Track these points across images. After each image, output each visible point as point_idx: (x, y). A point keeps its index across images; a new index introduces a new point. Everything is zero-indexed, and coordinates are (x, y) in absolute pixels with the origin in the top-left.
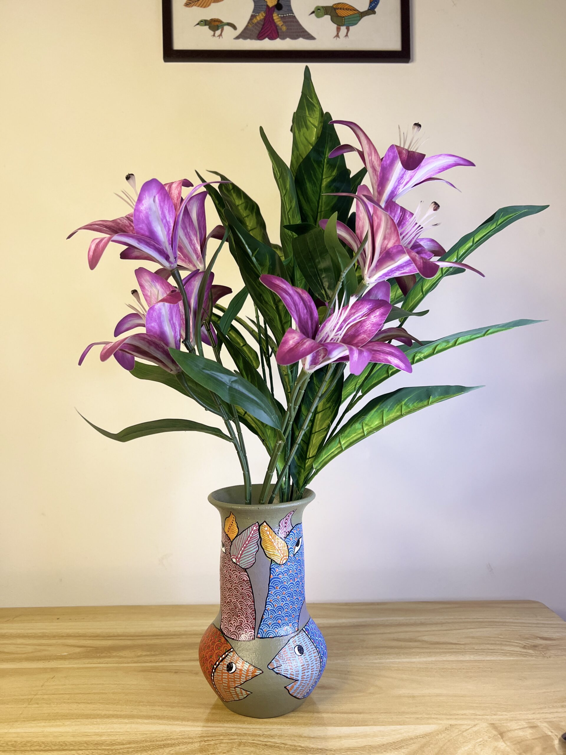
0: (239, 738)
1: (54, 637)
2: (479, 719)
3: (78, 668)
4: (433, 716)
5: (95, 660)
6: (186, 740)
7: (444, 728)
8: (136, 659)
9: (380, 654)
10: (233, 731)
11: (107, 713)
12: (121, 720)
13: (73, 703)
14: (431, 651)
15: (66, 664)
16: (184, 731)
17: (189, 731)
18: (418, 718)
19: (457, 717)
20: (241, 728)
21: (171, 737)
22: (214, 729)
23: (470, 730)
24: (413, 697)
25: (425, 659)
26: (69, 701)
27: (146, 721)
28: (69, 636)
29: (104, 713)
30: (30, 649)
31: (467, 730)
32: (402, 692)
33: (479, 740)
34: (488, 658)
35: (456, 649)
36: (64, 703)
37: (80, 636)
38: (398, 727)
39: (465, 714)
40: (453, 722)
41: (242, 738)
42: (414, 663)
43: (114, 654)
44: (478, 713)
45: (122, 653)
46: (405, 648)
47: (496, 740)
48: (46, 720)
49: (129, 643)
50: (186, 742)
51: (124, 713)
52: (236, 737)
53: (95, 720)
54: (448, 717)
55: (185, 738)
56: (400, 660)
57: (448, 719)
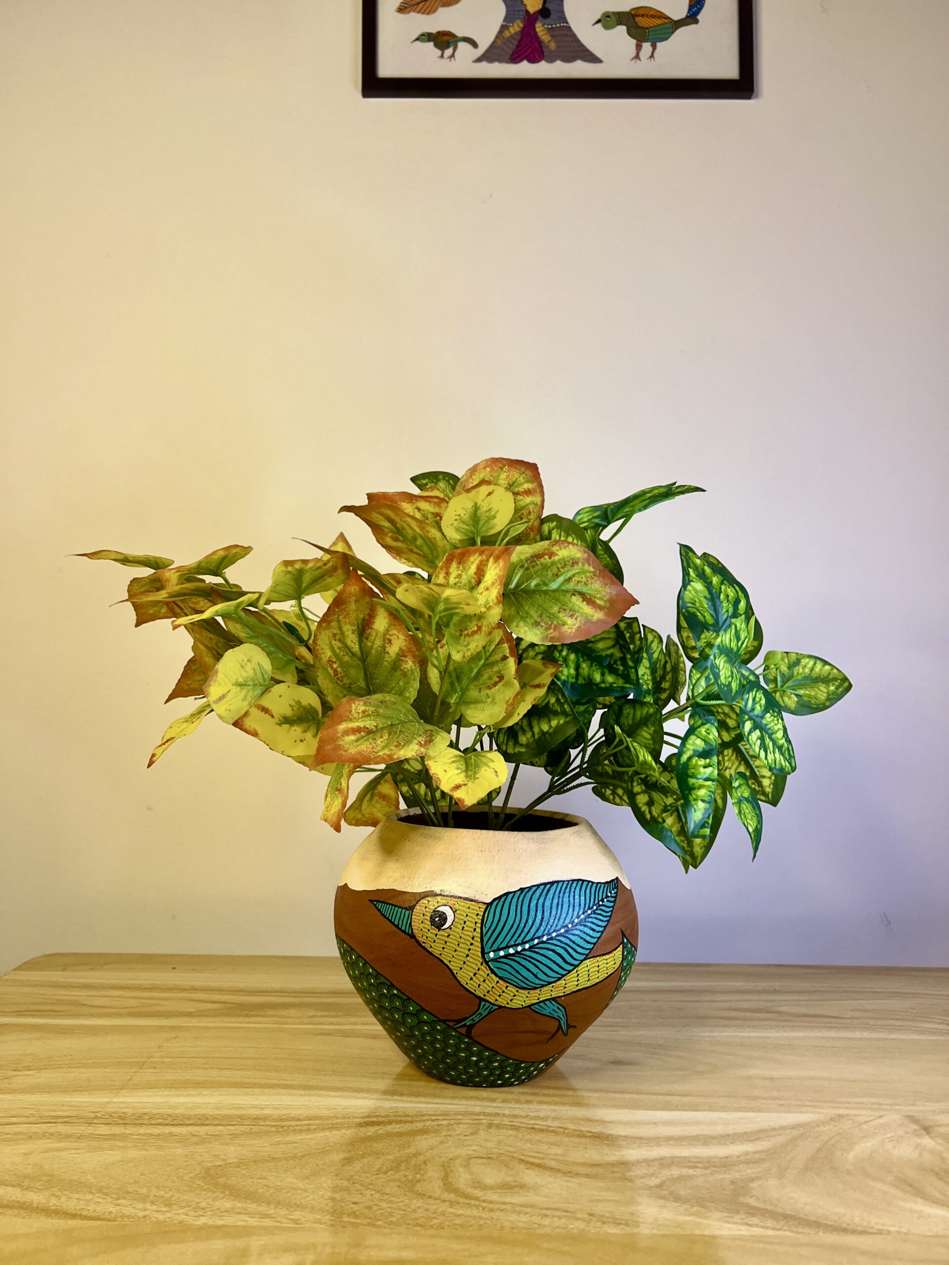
0: (488, 1118)
1: (170, 989)
2: (886, 1110)
3: (215, 1028)
4: (808, 1103)
5: (240, 1019)
6: (403, 1119)
7: (828, 1118)
8: (306, 1020)
9: (710, 1026)
10: (477, 1109)
11: (269, 1081)
12: (291, 1091)
13: (211, 1068)
14: (796, 1024)
15: (194, 1022)
16: (397, 1108)
17: (405, 1108)
18: (781, 1105)
19: (848, 1105)
20: (490, 1107)
21: (377, 1114)
22: (446, 1106)
23: (872, 1123)
24: (772, 1079)
25: (786, 1034)
26: (205, 1066)
27: (331, 1093)
28: (194, 989)
29: (264, 1081)
30: (134, 1003)
31: (866, 1122)
32: (752, 1072)
33: (889, 1135)
34: (893, 1036)
35: (836, 1023)
36: (199, 1068)
37: (212, 990)
38: (751, 1114)
39: (862, 1103)
40: (842, 1112)
41: (493, 1118)
42: (768, 1038)
43: (271, 1013)
44: (884, 1102)
45: (284, 1012)
46: (752, 1019)
47: (919, 1136)
48: (171, 1088)
49: (292, 1000)
50: (401, 1121)
51: (297, 1083)
52: (482, 1117)
53: (250, 1090)
54: (834, 1105)
55: (400, 1116)
56: (743, 1034)
57: (834, 1108)
